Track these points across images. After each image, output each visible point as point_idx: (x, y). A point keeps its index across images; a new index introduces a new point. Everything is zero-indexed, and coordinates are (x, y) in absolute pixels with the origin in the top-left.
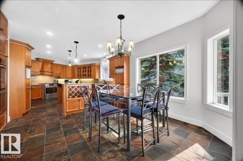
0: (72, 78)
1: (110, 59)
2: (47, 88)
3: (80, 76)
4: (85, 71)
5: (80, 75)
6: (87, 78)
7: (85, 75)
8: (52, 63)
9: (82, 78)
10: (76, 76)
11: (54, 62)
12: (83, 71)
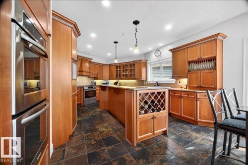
0: (110, 79)
1: (173, 51)
2: (86, 92)
3: (119, 77)
4: (127, 70)
5: (120, 75)
6: (129, 79)
7: (127, 75)
8: (90, 62)
9: (121, 79)
10: (115, 76)
11: (92, 61)
12: (123, 70)
